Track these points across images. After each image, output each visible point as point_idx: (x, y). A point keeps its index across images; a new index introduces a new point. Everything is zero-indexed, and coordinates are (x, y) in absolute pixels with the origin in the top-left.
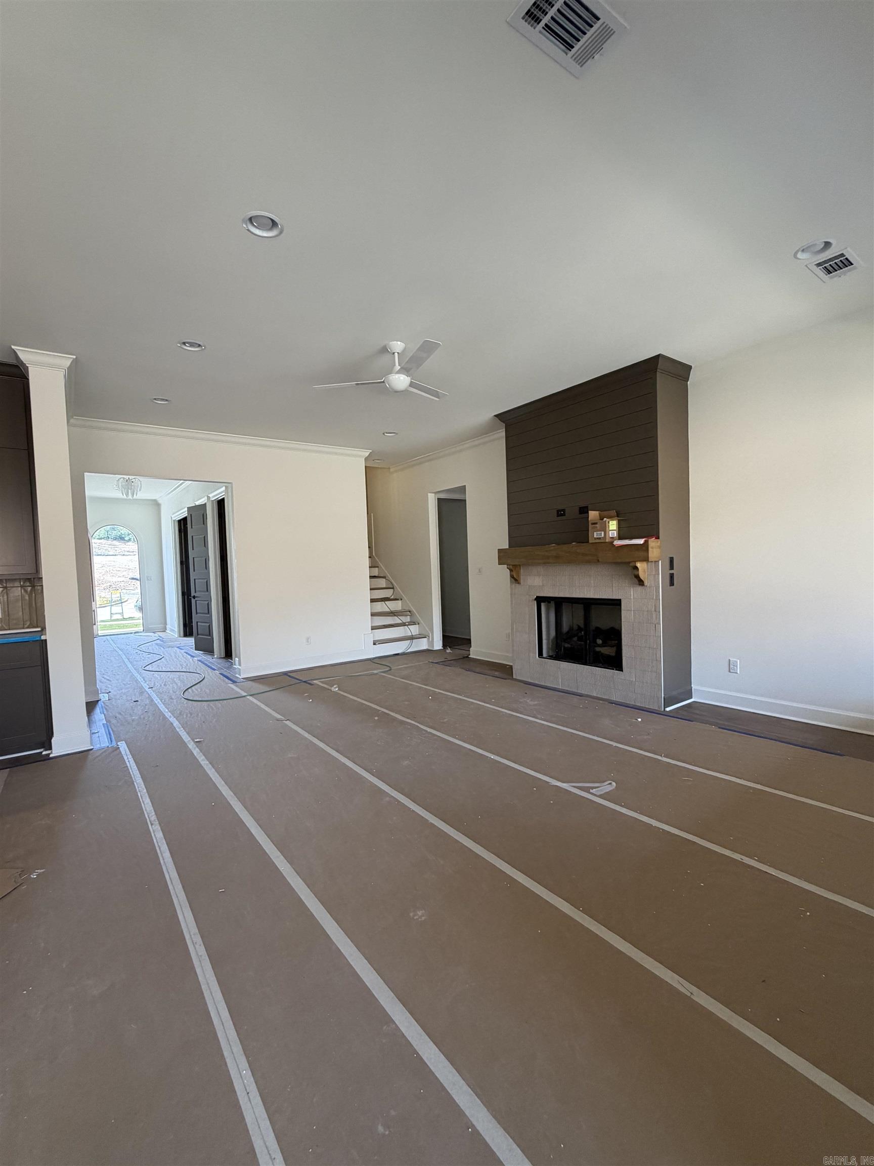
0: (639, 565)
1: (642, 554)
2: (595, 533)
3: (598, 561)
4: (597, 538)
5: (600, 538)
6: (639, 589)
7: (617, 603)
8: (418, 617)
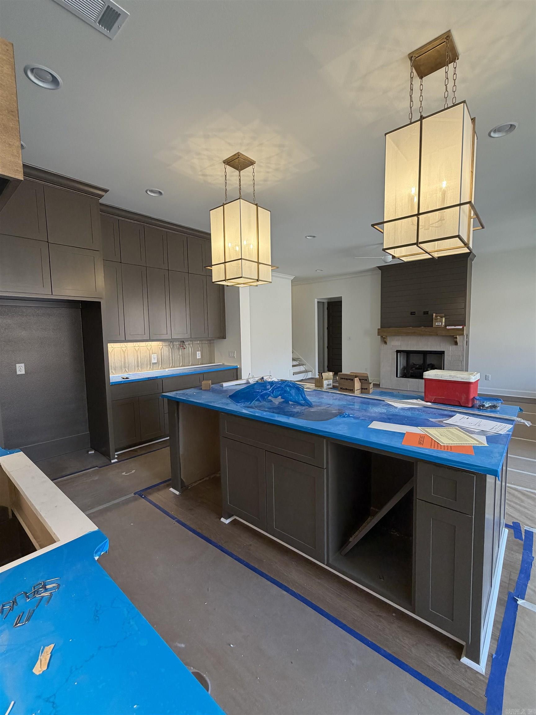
0: (458, 337)
1: (461, 332)
2: (436, 323)
3: (437, 335)
4: (438, 325)
5: (439, 325)
6: (454, 347)
7: (442, 353)
8: (305, 361)
